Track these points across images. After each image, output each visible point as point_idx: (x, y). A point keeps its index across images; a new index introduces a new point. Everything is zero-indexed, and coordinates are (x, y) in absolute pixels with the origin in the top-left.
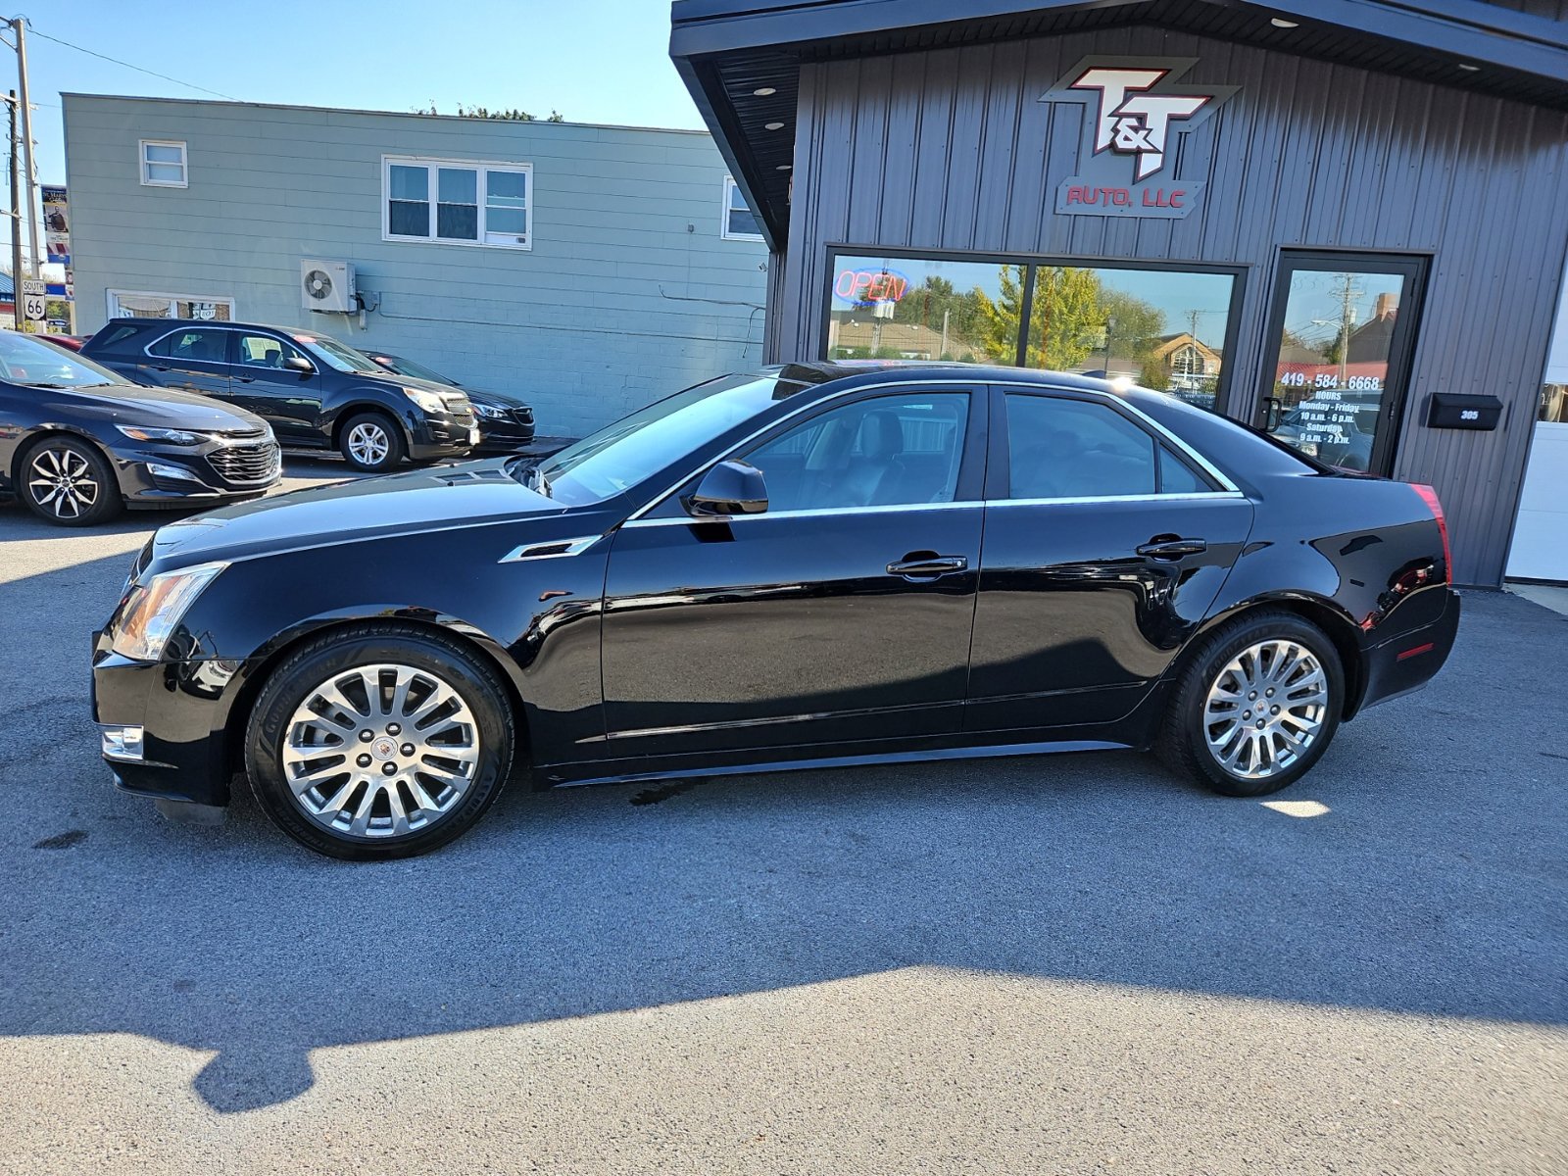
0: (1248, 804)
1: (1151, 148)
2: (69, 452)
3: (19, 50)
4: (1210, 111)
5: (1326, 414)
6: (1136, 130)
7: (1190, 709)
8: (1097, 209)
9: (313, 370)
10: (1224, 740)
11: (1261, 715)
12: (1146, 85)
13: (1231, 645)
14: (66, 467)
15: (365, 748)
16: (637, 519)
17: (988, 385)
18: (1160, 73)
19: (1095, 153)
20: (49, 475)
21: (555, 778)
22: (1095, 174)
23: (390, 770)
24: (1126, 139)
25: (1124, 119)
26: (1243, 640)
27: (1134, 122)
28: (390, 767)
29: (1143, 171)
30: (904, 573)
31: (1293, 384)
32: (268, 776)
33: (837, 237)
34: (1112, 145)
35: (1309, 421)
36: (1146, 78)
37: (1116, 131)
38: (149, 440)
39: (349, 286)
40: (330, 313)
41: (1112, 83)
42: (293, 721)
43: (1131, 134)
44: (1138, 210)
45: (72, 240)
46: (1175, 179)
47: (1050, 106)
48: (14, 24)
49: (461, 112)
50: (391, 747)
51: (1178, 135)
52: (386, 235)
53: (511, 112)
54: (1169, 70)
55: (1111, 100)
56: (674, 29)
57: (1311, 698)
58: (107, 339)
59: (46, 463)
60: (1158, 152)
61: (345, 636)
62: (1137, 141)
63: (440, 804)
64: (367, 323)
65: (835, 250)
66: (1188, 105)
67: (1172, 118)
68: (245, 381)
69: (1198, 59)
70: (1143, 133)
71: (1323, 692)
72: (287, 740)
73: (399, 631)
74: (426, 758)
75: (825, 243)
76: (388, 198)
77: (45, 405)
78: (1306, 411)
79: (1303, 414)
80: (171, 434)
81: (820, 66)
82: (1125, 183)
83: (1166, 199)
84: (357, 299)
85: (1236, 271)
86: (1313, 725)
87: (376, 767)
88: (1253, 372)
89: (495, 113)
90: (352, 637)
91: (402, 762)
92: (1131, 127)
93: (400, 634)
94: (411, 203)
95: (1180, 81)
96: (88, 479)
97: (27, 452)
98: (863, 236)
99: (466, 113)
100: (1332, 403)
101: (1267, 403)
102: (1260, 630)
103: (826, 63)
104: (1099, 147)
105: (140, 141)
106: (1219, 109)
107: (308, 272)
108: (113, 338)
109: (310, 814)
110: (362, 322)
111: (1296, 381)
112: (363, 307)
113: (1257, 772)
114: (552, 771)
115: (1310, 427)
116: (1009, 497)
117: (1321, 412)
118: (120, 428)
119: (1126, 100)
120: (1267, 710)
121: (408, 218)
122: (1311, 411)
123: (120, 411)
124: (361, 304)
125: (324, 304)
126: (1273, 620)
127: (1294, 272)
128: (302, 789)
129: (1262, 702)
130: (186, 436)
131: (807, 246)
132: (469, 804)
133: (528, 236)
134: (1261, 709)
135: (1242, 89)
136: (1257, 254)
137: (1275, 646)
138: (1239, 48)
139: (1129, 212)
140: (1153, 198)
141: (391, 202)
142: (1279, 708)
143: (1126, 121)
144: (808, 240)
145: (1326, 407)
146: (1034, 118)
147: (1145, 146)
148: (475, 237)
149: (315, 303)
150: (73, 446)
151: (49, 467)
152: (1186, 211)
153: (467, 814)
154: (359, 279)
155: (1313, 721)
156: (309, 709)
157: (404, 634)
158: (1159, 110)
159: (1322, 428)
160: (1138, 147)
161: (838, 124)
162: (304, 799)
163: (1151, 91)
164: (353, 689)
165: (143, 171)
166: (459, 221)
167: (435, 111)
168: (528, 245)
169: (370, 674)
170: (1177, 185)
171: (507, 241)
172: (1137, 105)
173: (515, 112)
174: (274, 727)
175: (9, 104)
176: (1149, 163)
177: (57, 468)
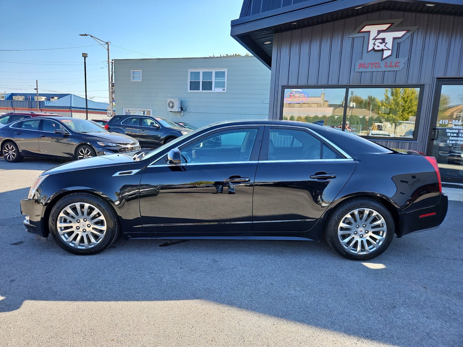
0: (356, 263)
1: (387, 48)
2: (87, 149)
3: (108, 50)
4: (409, 34)
5: (458, 134)
6: (381, 43)
7: (332, 229)
8: (369, 69)
9: (159, 127)
10: (346, 240)
11: (361, 233)
12: (385, 29)
13: (346, 209)
14: (86, 153)
15: (78, 225)
16: (152, 165)
17: (265, 126)
18: (390, 25)
19: (368, 52)
20: (82, 155)
21: (129, 236)
22: (367, 59)
23: (84, 231)
24: (378, 46)
25: (377, 40)
26: (351, 208)
27: (381, 41)
28: (85, 230)
29: (384, 56)
30: (229, 182)
31: (444, 124)
32: (53, 230)
33: (285, 83)
34: (374, 49)
35: (450, 136)
36: (385, 27)
37: (374, 44)
38: (105, 146)
39: (179, 105)
40: (175, 112)
41: (373, 30)
42: (59, 216)
43: (379, 45)
44: (383, 69)
45: (115, 96)
46: (396, 58)
47: (352, 38)
48: (107, 43)
49: (221, 56)
50: (84, 224)
51: (397, 44)
52: (189, 91)
53: (235, 54)
54: (393, 23)
55: (373, 35)
56: (232, 28)
57: (381, 228)
58: (113, 121)
59: (82, 152)
60: (389, 49)
61: (72, 194)
62: (382, 47)
63: (97, 241)
64: (183, 114)
65: (284, 87)
66: (399, 34)
67: (394, 39)
68: (143, 130)
69: (402, 19)
70: (384, 44)
71: (385, 226)
72: (58, 221)
73: (85, 194)
74: (93, 228)
75: (281, 85)
76: (190, 81)
77: (83, 137)
78: (449, 133)
79: (448, 134)
80: (110, 144)
81: (280, 34)
82: (378, 60)
83: (393, 64)
84: (181, 108)
85: (420, 86)
86: (382, 238)
87: (81, 230)
88: (428, 120)
89: (230, 55)
90: (73, 195)
91: (88, 229)
92: (380, 43)
93: (85, 195)
94: (195, 82)
95: (397, 26)
96: (91, 156)
97: (78, 149)
98: (292, 83)
99: (222, 56)
100: (459, 130)
101: (434, 130)
102: (357, 204)
103: (281, 33)
104: (369, 50)
105: (131, 70)
106: (412, 34)
107: (169, 101)
108: (114, 120)
109: (64, 241)
110: (182, 114)
111: (445, 123)
112: (183, 110)
113: (360, 252)
114: (128, 235)
115: (451, 138)
116: (267, 160)
117: (455, 133)
118: (98, 143)
119: (378, 34)
120: (364, 232)
121: (194, 86)
122: (451, 133)
123: (99, 138)
124: (182, 109)
125: (173, 110)
126: (362, 201)
127: (443, 86)
128: (62, 234)
129: (361, 229)
130: (114, 145)
131: (276, 87)
132: (104, 242)
133: (226, 89)
134: (361, 231)
135: (420, 27)
136: (427, 80)
137: (364, 210)
138: (418, 14)
139: (379, 69)
140: (388, 64)
141: (190, 82)
142: (368, 232)
143: (378, 41)
144: (276, 85)
145: (457, 131)
146: (347, 42)
147: (384, 48)
148: (212, 90)
149: (170, 110)
150: (88, 148)
151: (82, 153)
152: (401, 67)
153: (104, 245)
154: (182, 103)
155: (382, 236)
156: (63, 213)
157: (86, 195)
158: (389, 36)
159: (456, 139)
160: (382, 49)
161: (285, 51)
162: (63, 237)
163: (386, 31)
164: (74, 209)
165: (132, 78)
166: (208, 86)
167: (214, 56)
168: (225, 91)
169: (78, 205)
170: (398, 60)
171: (220, 90)
172: (382, 35)
173: (236, 54)
174: (54, 217)
175: (111, 63)
176: (387, 54)
177: (84, 153)
